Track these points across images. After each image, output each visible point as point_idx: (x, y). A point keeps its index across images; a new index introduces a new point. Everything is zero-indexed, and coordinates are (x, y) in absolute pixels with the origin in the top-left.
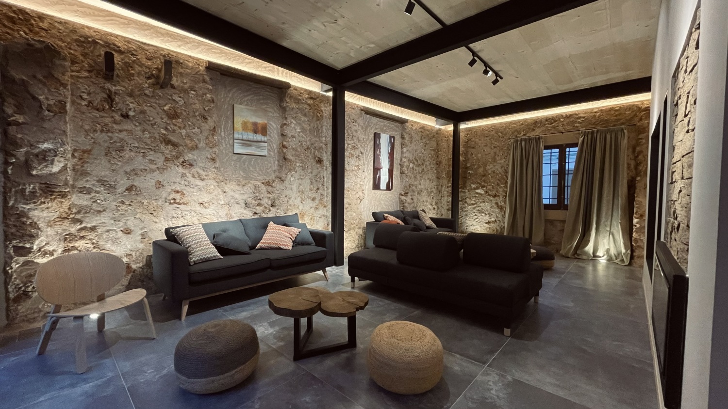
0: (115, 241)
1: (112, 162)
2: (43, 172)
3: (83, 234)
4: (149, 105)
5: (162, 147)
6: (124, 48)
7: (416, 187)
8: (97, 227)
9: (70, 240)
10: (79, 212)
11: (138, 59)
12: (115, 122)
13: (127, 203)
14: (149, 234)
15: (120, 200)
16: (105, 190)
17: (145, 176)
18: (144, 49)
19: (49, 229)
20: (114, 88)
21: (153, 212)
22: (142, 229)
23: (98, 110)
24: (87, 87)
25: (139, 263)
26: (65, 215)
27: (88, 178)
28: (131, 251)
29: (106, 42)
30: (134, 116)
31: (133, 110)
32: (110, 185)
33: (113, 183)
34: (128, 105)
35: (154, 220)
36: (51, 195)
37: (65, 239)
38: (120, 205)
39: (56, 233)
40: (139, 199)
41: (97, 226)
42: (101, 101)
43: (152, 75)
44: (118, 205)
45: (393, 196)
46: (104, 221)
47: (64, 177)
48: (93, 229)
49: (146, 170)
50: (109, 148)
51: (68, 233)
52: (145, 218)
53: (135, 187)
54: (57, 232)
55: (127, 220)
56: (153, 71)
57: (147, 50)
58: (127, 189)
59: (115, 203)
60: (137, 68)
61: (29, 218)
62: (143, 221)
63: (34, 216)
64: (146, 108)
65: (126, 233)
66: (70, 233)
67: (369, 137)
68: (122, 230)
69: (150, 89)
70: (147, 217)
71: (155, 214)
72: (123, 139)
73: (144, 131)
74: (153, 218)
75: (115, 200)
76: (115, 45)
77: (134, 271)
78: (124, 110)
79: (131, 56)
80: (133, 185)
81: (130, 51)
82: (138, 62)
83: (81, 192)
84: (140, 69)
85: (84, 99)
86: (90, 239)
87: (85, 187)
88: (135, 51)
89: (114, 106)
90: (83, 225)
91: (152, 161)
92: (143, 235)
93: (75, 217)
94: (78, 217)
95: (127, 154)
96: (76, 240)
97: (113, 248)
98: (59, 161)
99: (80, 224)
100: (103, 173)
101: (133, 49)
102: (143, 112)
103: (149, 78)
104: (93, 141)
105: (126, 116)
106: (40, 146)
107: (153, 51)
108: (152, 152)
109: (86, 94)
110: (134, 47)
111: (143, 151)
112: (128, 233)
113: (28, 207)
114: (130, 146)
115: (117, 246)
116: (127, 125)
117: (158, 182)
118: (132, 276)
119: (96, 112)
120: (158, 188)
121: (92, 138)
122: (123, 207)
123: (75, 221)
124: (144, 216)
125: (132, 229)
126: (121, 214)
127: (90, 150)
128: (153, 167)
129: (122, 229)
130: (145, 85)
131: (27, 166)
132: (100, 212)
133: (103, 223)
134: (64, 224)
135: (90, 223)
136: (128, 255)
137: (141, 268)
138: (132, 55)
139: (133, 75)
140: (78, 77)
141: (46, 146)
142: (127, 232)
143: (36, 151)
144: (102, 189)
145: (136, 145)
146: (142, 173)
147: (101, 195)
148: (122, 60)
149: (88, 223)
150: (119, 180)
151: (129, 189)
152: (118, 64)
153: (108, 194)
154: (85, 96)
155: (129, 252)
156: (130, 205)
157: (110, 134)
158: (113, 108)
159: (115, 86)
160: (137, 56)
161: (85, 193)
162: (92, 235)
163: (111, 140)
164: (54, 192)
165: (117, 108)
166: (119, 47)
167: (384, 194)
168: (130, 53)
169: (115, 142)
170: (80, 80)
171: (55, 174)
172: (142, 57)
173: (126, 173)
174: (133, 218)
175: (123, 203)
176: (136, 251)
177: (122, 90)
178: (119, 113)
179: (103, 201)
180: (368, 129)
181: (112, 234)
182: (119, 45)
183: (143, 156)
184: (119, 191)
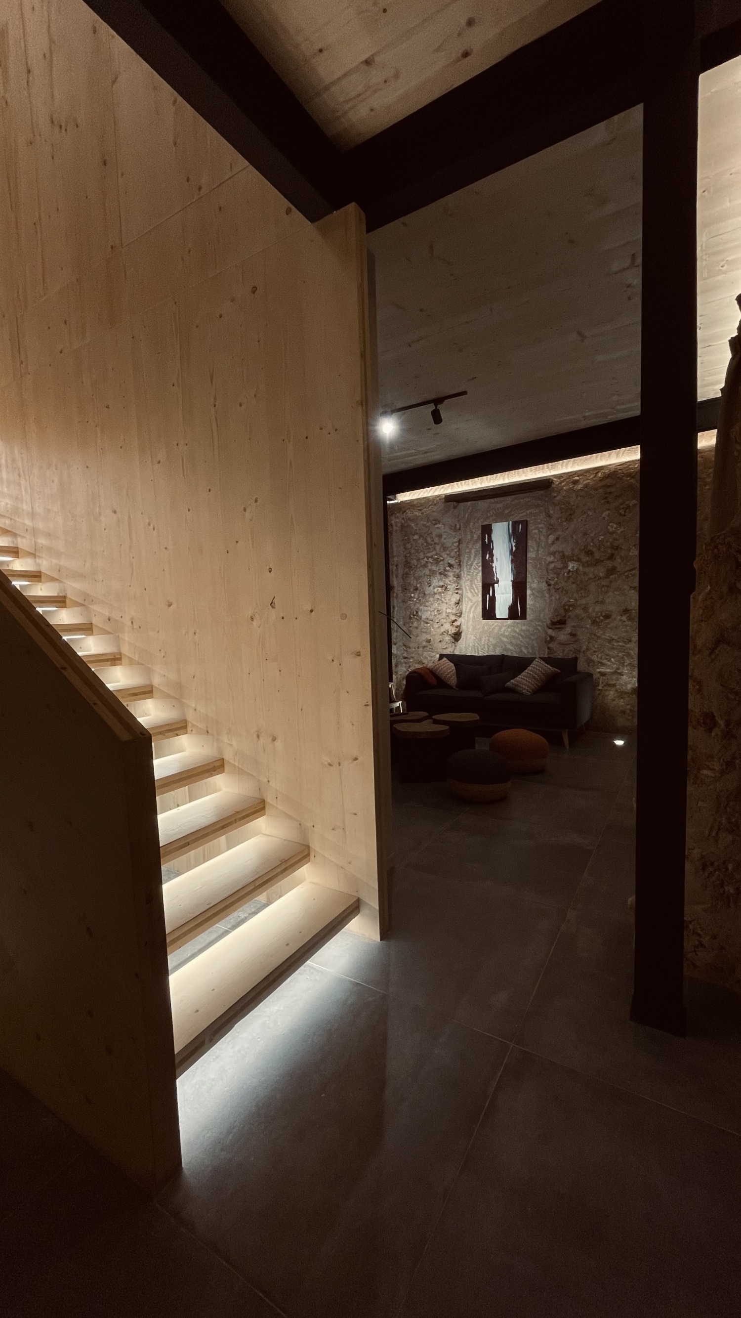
7: (585, 609)
45: (531, 629)
67: (472, 537)
167: (509, 626)
180: (472, 524)
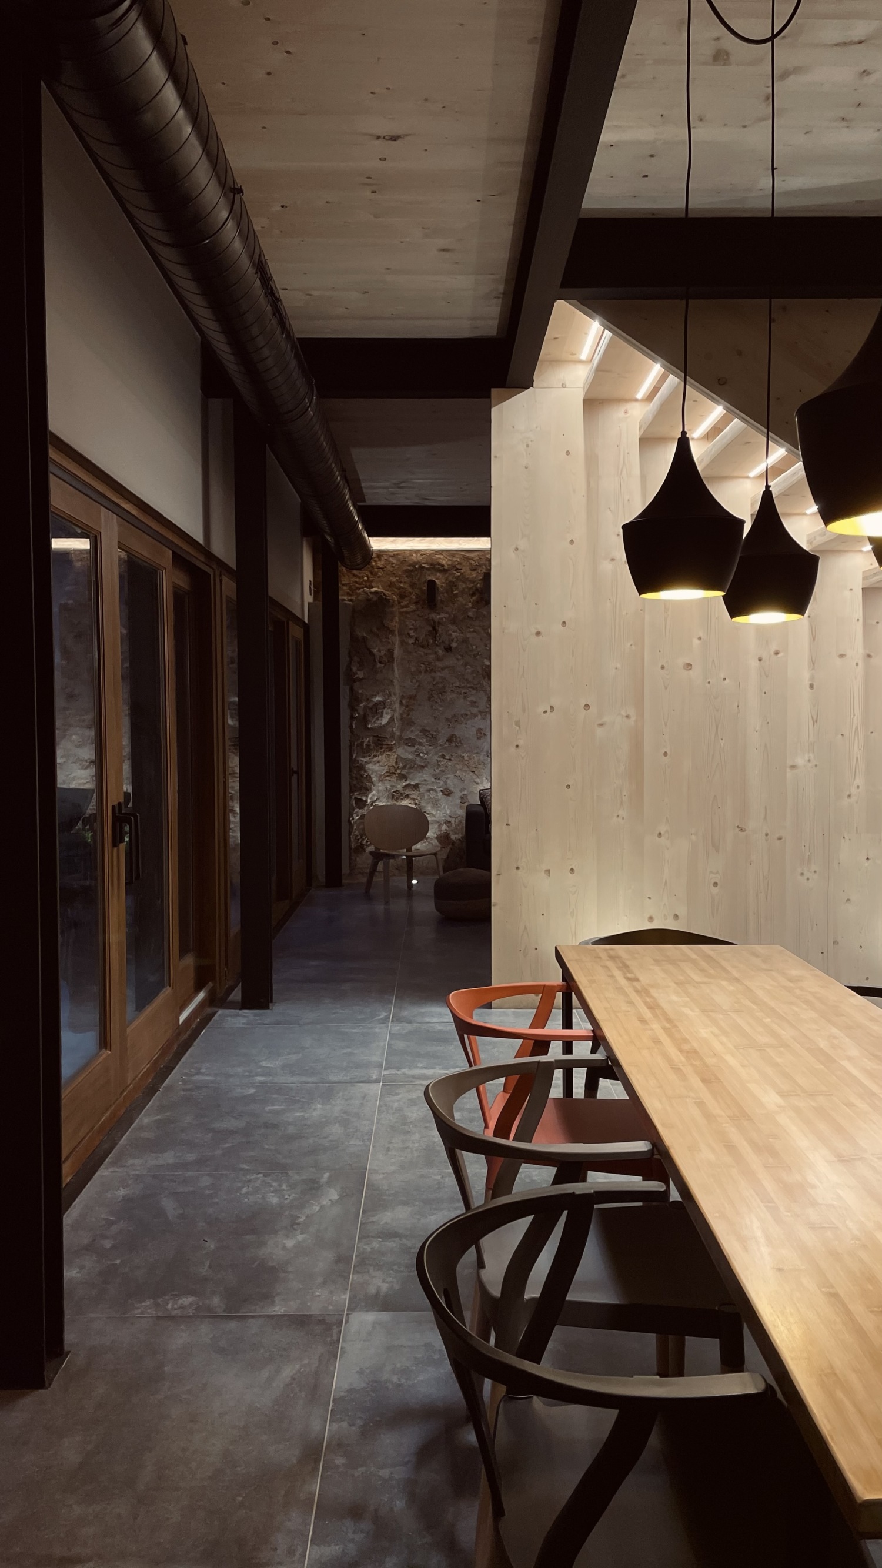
0: (436, 804)
1: (434, 707)
2: (376, 725)
3: (407, 792)
4: (472, 630)
5: (485, 683)
6: (448, 565)
8: (420, 786)
9: (397, 798)
10: (404, 767)
11: (462, 574)
12: (439, 659)
13: (447, 757)
14: (469, 797)
15: (441, 754)
16: (427, 741)
17: (466, 724)
18: (469, 559)
19: (380, 784)
20: (438, 617)
21: (474, 770)
22: (462, 790)
23: (423, 647)
24: (413, 622)
25: (458, 834)
26: (392, 770)
27: (413, 728)
28: (451, 817)
29: (432, 564)
30: (456, 648)
31: (455, 639)
32: (432, 735)
33: (435, 733)
34: (451, 635)
35: (476, 780)
36: (381, 748)
37: (393, 796)
38: (442, 759)
39: (385, 790)
40: (459, 752)
41: (420, 784)
42: (426, 635)
43: (477, 589)
44: (439, 759)
46: (425, 778)
47: (391, 729)
48: (416, 787)
49: (467, 715)
50: (432, 691)
51: (395, 790)
52: (465, 776)
53: (456, 737)
54: (387, 788)
55: (447, 778)
56: (477, 584)
57: (472, 559)
58: (447, 740)
59: (436, 757)
60: (462, 586)
61: (365, 771)
62: (463, 781)
63: (369, 769)
64: (468, 635)
65: (446, 795)
66: (397, 791)
68: (441, 791)
69: (474, 610)
70: (468, 776)
71: (476, 773)
72: (445, 679)
73: (466, 664)
74: (475, 777)
75: (436, 754)
76: (439, 564)
77: (453, 843)
78: (447, 642)
79: (455, 572)
80: (453, 735)
81: (455, 566)
82: (463, 578)
83: (406, 744)
84: (464, 586)
85: (410, 637)
86: (414, 799)
87: (410, 738)
88: (460, 564)
89: (438, 639)
90: (408, 782)
91: (473, 704)
92: (462, 798)
93: (402, 773)
94: (404, 772)
95: (450, 696)
96: (402, 799)
97: (433, 812)
98: (387, 713)
99: (406, 781)
100: (425, 721)
101: (457, 563)
102: (465, 641)
103: (473, 595)
104: (418, 684)
105: (448, 649)
106: (373, 699)
107: (478, 558)
108: (474, 692)
109: (413, 631)
110: (458, 560)
111: (463, 691)
112: (448, 795)
113: (365, 760)
114: (451, 686)
115: (437, 810)
116: (450, 661)
117: (479, 731)
118: (451, 849)
119: (421, 649)
120: (479, 738)
121: (417, 681)
122: (444, 762)
123: (403, 777)
124: (464, 774)
125: (452, 789)
126: (442, 771)
127: (416, 696)
128: (475, 710)
129: (442, 789)
130: (468, 605)
131: (365, 720)
132: (422, 767)
133: (425, 780)
134: (392, 780)
135: (413, 780)
136: (448, 822)
137: (459, 840)
138: (456, 570)
139: (456, 595)
140: (407, 613)
141: (378, 698)
142: (447, 793)
143: (371, 705)
144: (424, 740)
145: (458, 684)
146: (462, 719)
147: (424, 748)
148: (446, 579)
149: (412, 779)
150: (440, 729)
151: (450, 740)
152: (442, 586)
153: (430, 746)
154: (412, 633)
155: (449, 819)
156: (450, 760)
157: (433, 674)
158: (437, 642)
159: (439, 614)
160: (461, 569)
161: (410, 746)
162: (415, 795)
163: (434, 681)
164: (383, 745)
165: (440, 641)
166: (443, 566)
168: (455, 569)
169: (437, 683)
170: (409, 616)
171: (384, 726)
172: (466, 570)
173: (447, 720)
174: (452, 776)
175: (443, 757)
176: (455, 818)
177: (445, 618)
178: (442, 647)
179: (425, 754)
181: (432, 795)
182: (444, 563)
183: (465, 698)
184: (440, 742)
